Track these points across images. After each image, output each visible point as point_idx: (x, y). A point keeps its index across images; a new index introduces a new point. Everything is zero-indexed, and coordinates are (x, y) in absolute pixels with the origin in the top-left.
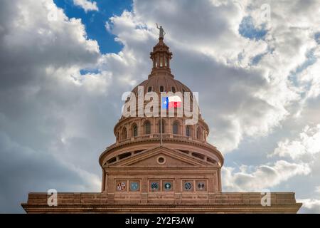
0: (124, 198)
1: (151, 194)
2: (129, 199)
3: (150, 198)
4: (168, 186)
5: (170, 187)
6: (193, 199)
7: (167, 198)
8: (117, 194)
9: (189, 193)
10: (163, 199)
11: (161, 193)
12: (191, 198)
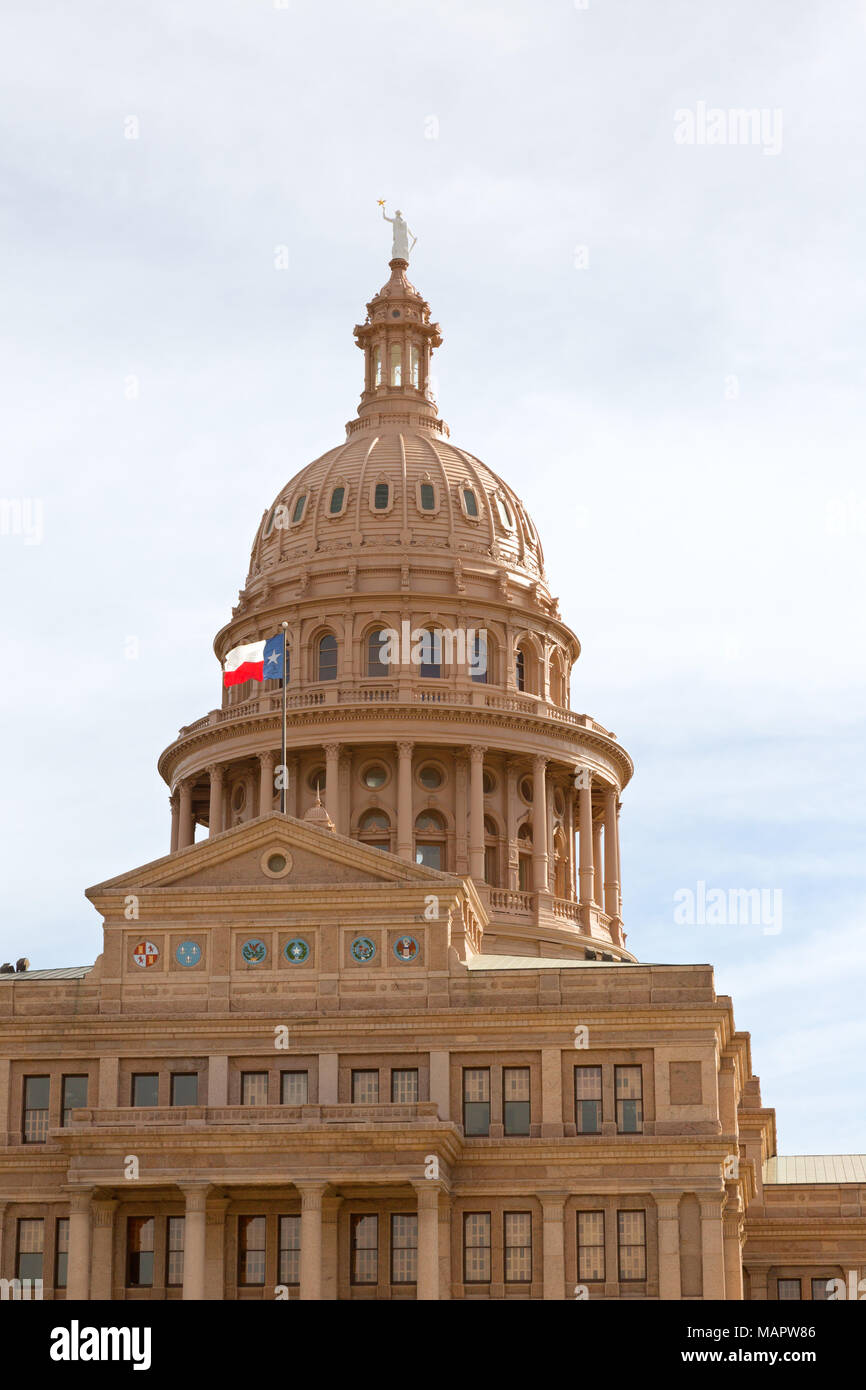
0: (154, 993)
1: (241, 979)
2: (168, 998)
3: (236, 991)
4: (297, 951)
5: (303, 954)
6: (378, 994)
7: (294, 990)
8: (133, 980)
9: (364, 974)
10: (281, 995)
11: (275, 974)
12: (373, 988)
